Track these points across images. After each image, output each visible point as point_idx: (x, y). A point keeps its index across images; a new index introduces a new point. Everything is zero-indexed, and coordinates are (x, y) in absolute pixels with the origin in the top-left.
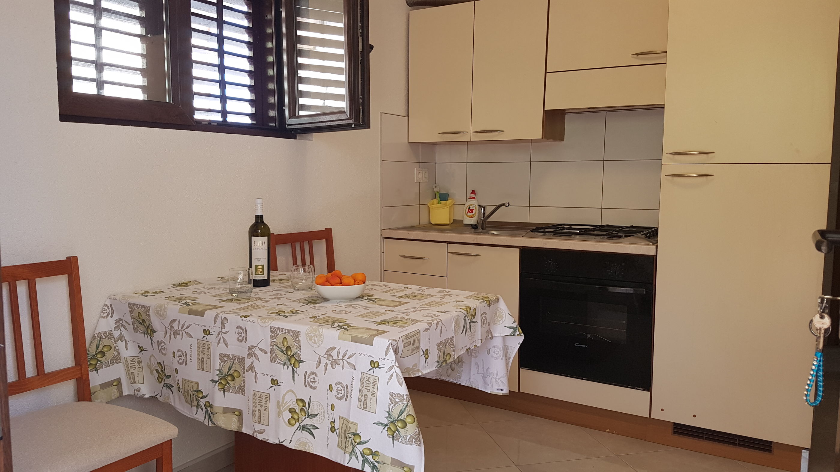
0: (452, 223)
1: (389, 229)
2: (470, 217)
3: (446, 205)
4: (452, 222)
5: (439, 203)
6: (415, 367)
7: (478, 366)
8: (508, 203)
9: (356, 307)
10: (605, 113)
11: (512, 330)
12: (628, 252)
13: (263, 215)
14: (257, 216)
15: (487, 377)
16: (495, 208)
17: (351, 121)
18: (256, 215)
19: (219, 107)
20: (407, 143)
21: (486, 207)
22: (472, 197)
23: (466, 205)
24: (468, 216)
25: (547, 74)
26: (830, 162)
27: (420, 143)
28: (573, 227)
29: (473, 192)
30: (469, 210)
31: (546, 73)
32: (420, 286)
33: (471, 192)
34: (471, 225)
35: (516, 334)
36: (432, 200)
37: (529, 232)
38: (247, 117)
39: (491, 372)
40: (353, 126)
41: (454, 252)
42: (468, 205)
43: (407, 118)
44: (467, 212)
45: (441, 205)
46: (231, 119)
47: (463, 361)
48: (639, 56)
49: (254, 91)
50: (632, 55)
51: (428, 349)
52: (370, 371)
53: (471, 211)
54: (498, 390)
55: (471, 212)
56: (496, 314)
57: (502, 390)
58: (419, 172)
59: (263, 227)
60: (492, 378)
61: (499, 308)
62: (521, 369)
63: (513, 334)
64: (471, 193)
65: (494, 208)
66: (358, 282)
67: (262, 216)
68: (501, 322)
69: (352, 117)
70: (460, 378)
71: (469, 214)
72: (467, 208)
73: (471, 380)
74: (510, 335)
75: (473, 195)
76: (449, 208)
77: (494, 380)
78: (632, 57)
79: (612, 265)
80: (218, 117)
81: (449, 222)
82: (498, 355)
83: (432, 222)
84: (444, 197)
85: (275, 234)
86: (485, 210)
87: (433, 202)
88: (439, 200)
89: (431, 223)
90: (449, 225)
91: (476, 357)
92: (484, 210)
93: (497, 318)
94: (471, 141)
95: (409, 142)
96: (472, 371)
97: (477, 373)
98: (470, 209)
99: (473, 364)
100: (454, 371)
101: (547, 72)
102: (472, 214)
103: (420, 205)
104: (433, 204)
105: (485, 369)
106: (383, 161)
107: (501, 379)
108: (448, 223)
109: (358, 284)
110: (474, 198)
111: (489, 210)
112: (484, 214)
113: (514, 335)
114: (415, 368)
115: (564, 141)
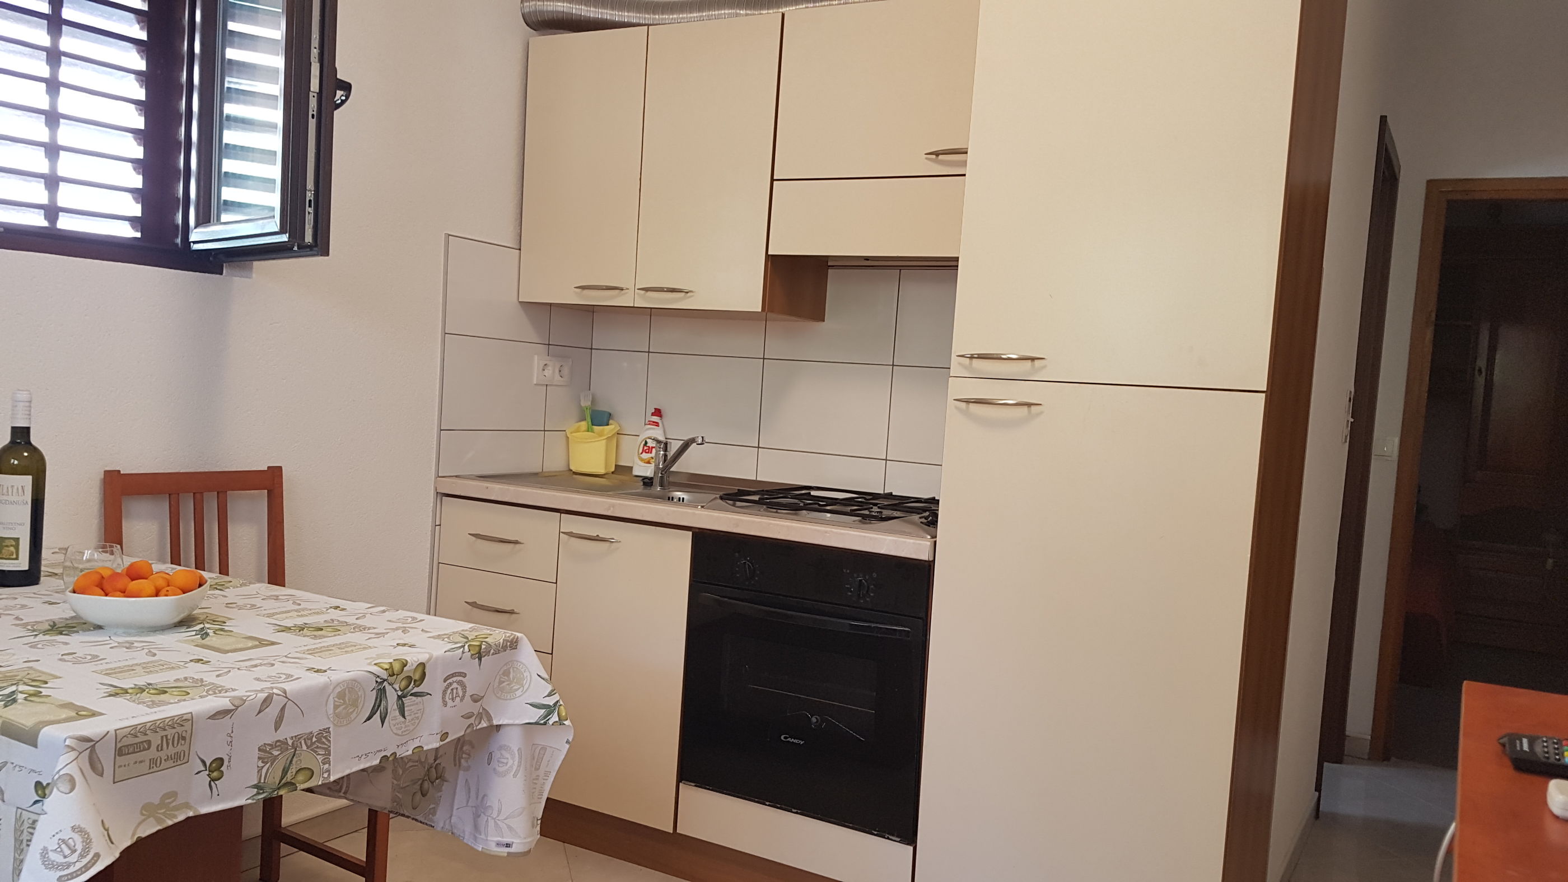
0: (613, 473)
1: (456, 476)
2: (645, 463)
3: (601, 435)
4: (613, 469)
5: (590, 430)
6: (170, 800)
7: (469, 789)
8: (703, 437)
9: (137, 647)
10: (899, 270)
11: (542, 711)
12: (882, 552)
13: (28, 428)
14: (14, 430)
15: (480, 815)
16: (682, 445)
17: (284, 238)
18: (13, 428)
19: (42, 197)
20: (518, 303)
21: (671, 443)
22: (654, 422)
23: (640, 437)
24: (642, 460)
25: (775, 182)
26: (1265, 389)
27: (551, 304)
28: (813, 493)
29: (658, 412)
30: (645, 448)
31: (772, 180)
32: (370, 605)
33: (653, 411)
34: (641, 478)
35: (551, 722)
36: (578, 422)
37: (715, 498)
38: (127, 225)
39: (487, 805)
40: (296, 248)
41: (572, 533)
42: (644, 437)
43: (518, 251)
44: (641, 451)
45: (592, 434)
46: (65, 223)
47: (444, 776)
48: (941, 157)
49: (141, 171)
50: (926, 154)
51: (221, 760)
52: (35, 806)
53: (649, 449)
54: (498, 844)
55: (648, 453)
56: (507, 673)
57: (508, 845)
58: (546, 365)
59: (26, 454)
60: (489, 818)
61: (517, 661)
62: (681, 784)
63: (542, 722)
64: (653, 414)
65: (679, 446)
66: (167, 591)
67: (27, 430)
68: (518, 693)
69: (286, 229)
70: (434, 814)
71: (645, 456)
72: (641, 442)
73: (454, 819)
74: (536, 723)
75: (655, 419)
76: (605, 441)
77: (491, 823)
78: (926, 158)
79: (855, 575)
80: (37, 220)
81: (606, 468)
82: (507, 767)
83: (573, 468)
84: (599, 418)
85: (122, 472)
86: (668, 449)
87: (579, 427)
88: (590, 423)
89: (572, 470)
90: (606, 476)
91: (467, 769)
92: (666, 450)
93: (508, 684)
94: (634, 307)
95: (520, 300)
96: (456, 802)
97: (465, 805)
98: (648, 445)
99: (461, 782)
100: (426, 797)
101: (775, 178)
102: (649, 455)
103: (545, 431)
104: (578, 431)
105: (480, 797)
106: (446, 335)
107: (505, 821)
108: (602, 471)
109: (166, 595)
110: (657, 424)
111: (674, 447)
112: (665, 456)
113: (545, 724)
114: (173, 802)
115: (824, 321)
